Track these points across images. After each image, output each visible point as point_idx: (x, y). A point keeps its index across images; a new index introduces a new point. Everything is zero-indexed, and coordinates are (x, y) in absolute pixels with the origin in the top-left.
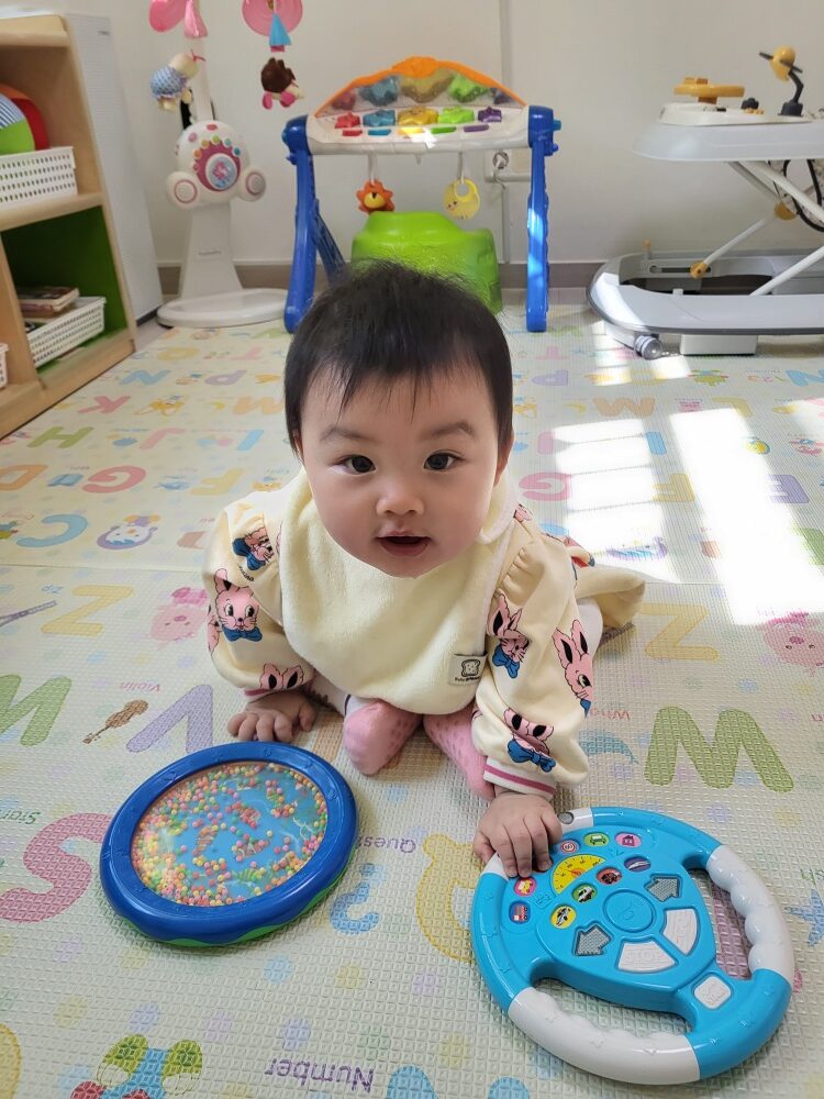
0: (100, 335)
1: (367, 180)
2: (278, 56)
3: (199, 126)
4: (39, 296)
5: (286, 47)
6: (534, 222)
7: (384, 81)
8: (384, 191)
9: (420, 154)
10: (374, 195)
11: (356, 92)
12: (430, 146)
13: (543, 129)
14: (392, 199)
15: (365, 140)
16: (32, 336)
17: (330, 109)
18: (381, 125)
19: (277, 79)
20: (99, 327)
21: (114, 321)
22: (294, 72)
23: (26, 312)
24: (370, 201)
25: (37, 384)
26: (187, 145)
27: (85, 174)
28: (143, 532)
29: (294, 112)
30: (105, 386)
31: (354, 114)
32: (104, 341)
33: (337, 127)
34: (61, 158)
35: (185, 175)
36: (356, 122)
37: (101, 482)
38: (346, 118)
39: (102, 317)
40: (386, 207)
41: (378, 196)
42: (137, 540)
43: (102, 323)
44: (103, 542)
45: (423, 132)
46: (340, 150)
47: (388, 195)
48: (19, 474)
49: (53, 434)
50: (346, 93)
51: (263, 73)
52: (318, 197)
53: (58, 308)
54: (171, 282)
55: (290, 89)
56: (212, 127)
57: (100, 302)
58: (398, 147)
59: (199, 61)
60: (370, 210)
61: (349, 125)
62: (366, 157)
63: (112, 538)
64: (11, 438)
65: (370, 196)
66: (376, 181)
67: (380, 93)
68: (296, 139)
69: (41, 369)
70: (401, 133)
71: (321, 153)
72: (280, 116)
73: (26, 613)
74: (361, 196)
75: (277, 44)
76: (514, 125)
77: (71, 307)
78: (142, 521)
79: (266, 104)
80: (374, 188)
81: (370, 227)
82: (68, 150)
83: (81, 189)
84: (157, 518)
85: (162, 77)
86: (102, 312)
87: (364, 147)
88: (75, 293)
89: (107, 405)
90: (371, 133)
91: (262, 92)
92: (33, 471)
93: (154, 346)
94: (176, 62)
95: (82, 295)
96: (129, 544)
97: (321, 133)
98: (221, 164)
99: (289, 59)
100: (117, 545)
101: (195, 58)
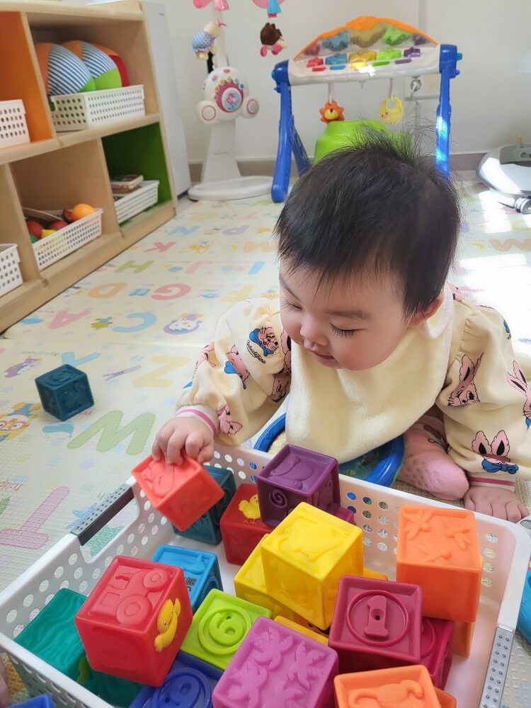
0: (155, 205)
1: (327, 101)
2: (272, 21)
3: (218, 71)
4: (120, 180)
5: (278, 15)
6: (441, 125)
7: (339, 34)
8: (338, 108)
9: (362, 81)
10: (331, 111)
11: (320, 43)
12: (372, 75)
13: (450, 59)
14: (343, 114)
15: (328, 73)
16: (117, 203)
17: (303, 55)
18: (338, 63)
19: (270, 36)
20: (155, 200)
21: (163, 196)
22: (281, 31)
23: (115, 190)
24: (329, 115)
25: (119, 234)
26: (211, 83)
27: (150, 102)
28: (193, 324)
29: (280, 58)
30: (160, 236)
31: (320, 58)
32: (157, 209)
33: (308, 66)
34: (137, 91)
35: (210, 102)
36: (321, 62)
37: (162, 293)
38: (314, 61)
39: (156, 193)
40: (339, 119)
41: (334, 111)
42: (189, 328)
43: (156, 197)
44: (167, 329)
45: (367, 65)
46: (311, 82)
47: (340, 110)
48: (111, 288)
49: (130, 264)
50: (314, 44)
51: (262, 33)
52: (293, 113)
53: (131, 187)
54: (196, 173)
55: (279, 42)
56: (227, 71)
57: (155, 184)
58: (350, 77)
59: (222, 26)
60: (328, 121)
61: (317, 65)
62: (327, 85)
63: (173, 327)
64: (104, 267)
65: (329, 111)
66: (333, 101)
67: (336, 43)
68: (281, 77)
69: (122, 224)
70: (352, 67)
71: (297, 84)
72: (272, 61)
73: (122, 372)
74: (322, 112)
75: (273, 12)
76: (430, 58)
77: (138, 187)
78: (191, 317)
79: (263, 53)
80: (331, 106)
81: (328, 132)
82: (140, 87)
83: (147, 112)
84: (201, 315)
85: (199, 37)
86: (156, 190)
87: (327, 79)
88: (141, 178)
89: (161, 247)
90: (332, 68)
91: (260, 45)
92: (120, 287)
93: (187, 213)
94: (208, 28)
95: (145, 179)
96: (184, 331)
97: (298, 71)
98: (232, 95)
99: (278, 23)
100: (177, 331)
101: (220, 25)
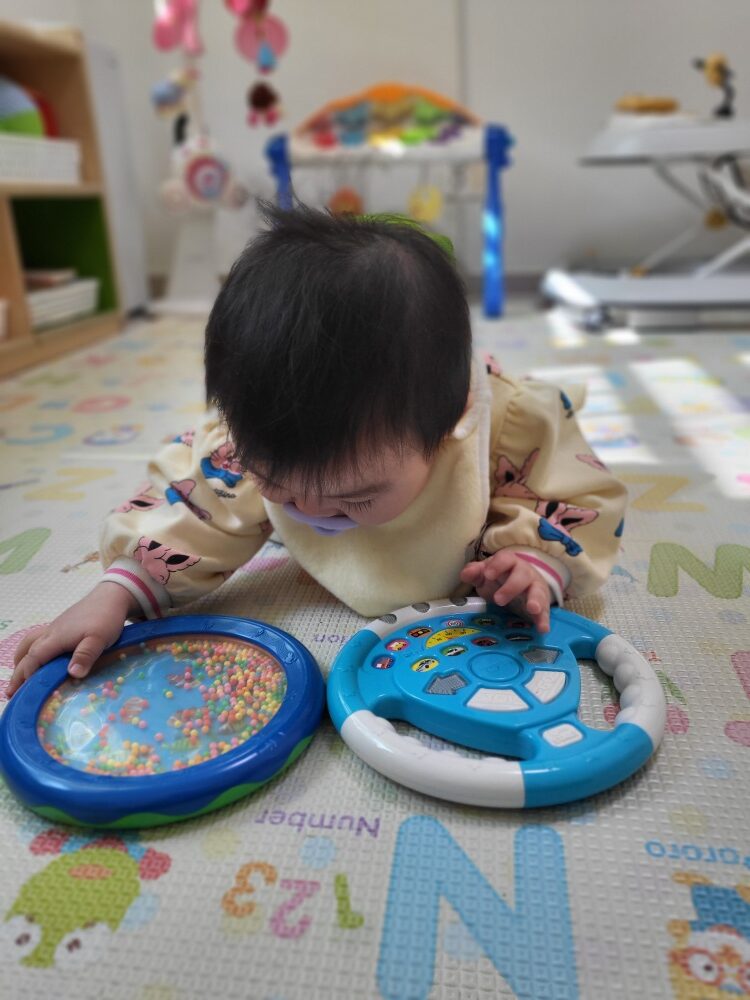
0: (93, 313)
2: (265, 79)
7: (355, 108)
9: (387, 163)
11: (332, 115)
12: (398, 155)
13: (498, 146)
15: (340, 150)
19: (262, 100)
20: (91, 306)
22: (278, 95)
25: (32, 340)
27: (90, 164)
28: (127, 435)
29: (276, 130)
32: (94, 319)
37: (88, 406)
39: (95, 296)
42: (121, 440)
43: (95, 302)
44: (89, 441)
46: (319, 163)
47: (357, 202)
48: (12, 401)
49: (46, 378)
51: (251, 95)
53: (54, 282)
54: (158, 287)
55: (274, 108)
57: (93, 285)
63: (95, 439)
67: (353, 119)
68: (278, 154)
69: (39, 331)
71: (299, 164)
73: (10, 486)
75: (265, 64)
76: (471, 142)
78: (126, 429)
79: (252, 122)
83: (84, 178)
84: (141, 427)
85: (161, 86)
88: (71, 271)
91: (248, 110)
94: (175, 75)
95: (77, 275)
96: (114, 443)
97: (301, 148)
100: (103, 443)
101: (192, 74)
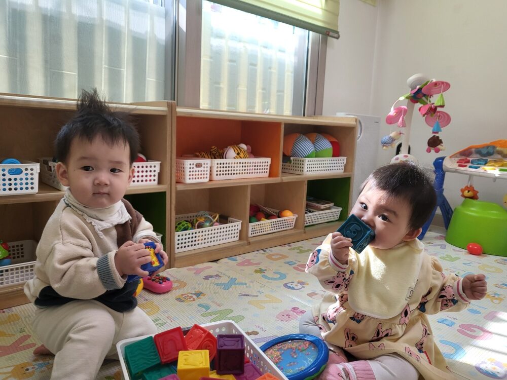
0: (336, 221)
1: (466, 185)
2: (437, 135)
3: (402, 155)
4: (318, 203)
5: (439, 132)
8: (474, 190)
10: (469, 192)
11: (473, 150)
12: (497, 175)
14: (478, 194)
15: (467, 169)
16: (306, 215)
17: (458, 155)
18: (478, 164)
20: (337, 218)
21: (342, 217)
22: (443, 141)
23: (307, 206)
24: (466, 193)
25: (303, 231)
27: (349, 166)
28: (300, 286)
29: (440, 155)
31: (468, 159)
32: (337, 223)
33: (457, 163)
34: (342, 160)
36: (468, 162)
37: (300, 267)
38: (463, 160)
39: (339, 214)
40: (474, 197)
41: (470, 192)
42: (295, 288)
43: (338, 217)
44: (286, 285)
45: (495, 169)
46: (455, 171)
47: (476, 193)
48: (279, 257)
50: (470, 148)
51: (429, 140)
52: (444, 187)
53: (323, 208)
55: (439, 147)
56: (406, 156)
57: (340, 209)
58: (481, 174)
59: (401, 135)
60: (466, 197)
61: (462, 163)
62: (468, 176)
63: (288, 285)
64: (285, 246)
65: (467, 191)
66: (470, 186)
67: (484, 151)
69: (306, 227)
70: (483, 169)
71: (448, 171)
72: (433, 156)
73: (248, 295)
74: (463, 191)
75: (435, 131)
77: (330, 208)
78: (302, 283)
79: (429, 151)
80: (469, 189)
81: (463, 204)
82: (345, 158)
83: (345, 171)
84: (308, 284)
86: (339, 213)
87: (465, 172)
88: (333, 204)
90: (470, 167)
91: (427, 146)
92: (283, 257)
94: (392, 135)
95: (334, 205)
96: (293, 288)
100: (289, 287)
101: (400, 133)
